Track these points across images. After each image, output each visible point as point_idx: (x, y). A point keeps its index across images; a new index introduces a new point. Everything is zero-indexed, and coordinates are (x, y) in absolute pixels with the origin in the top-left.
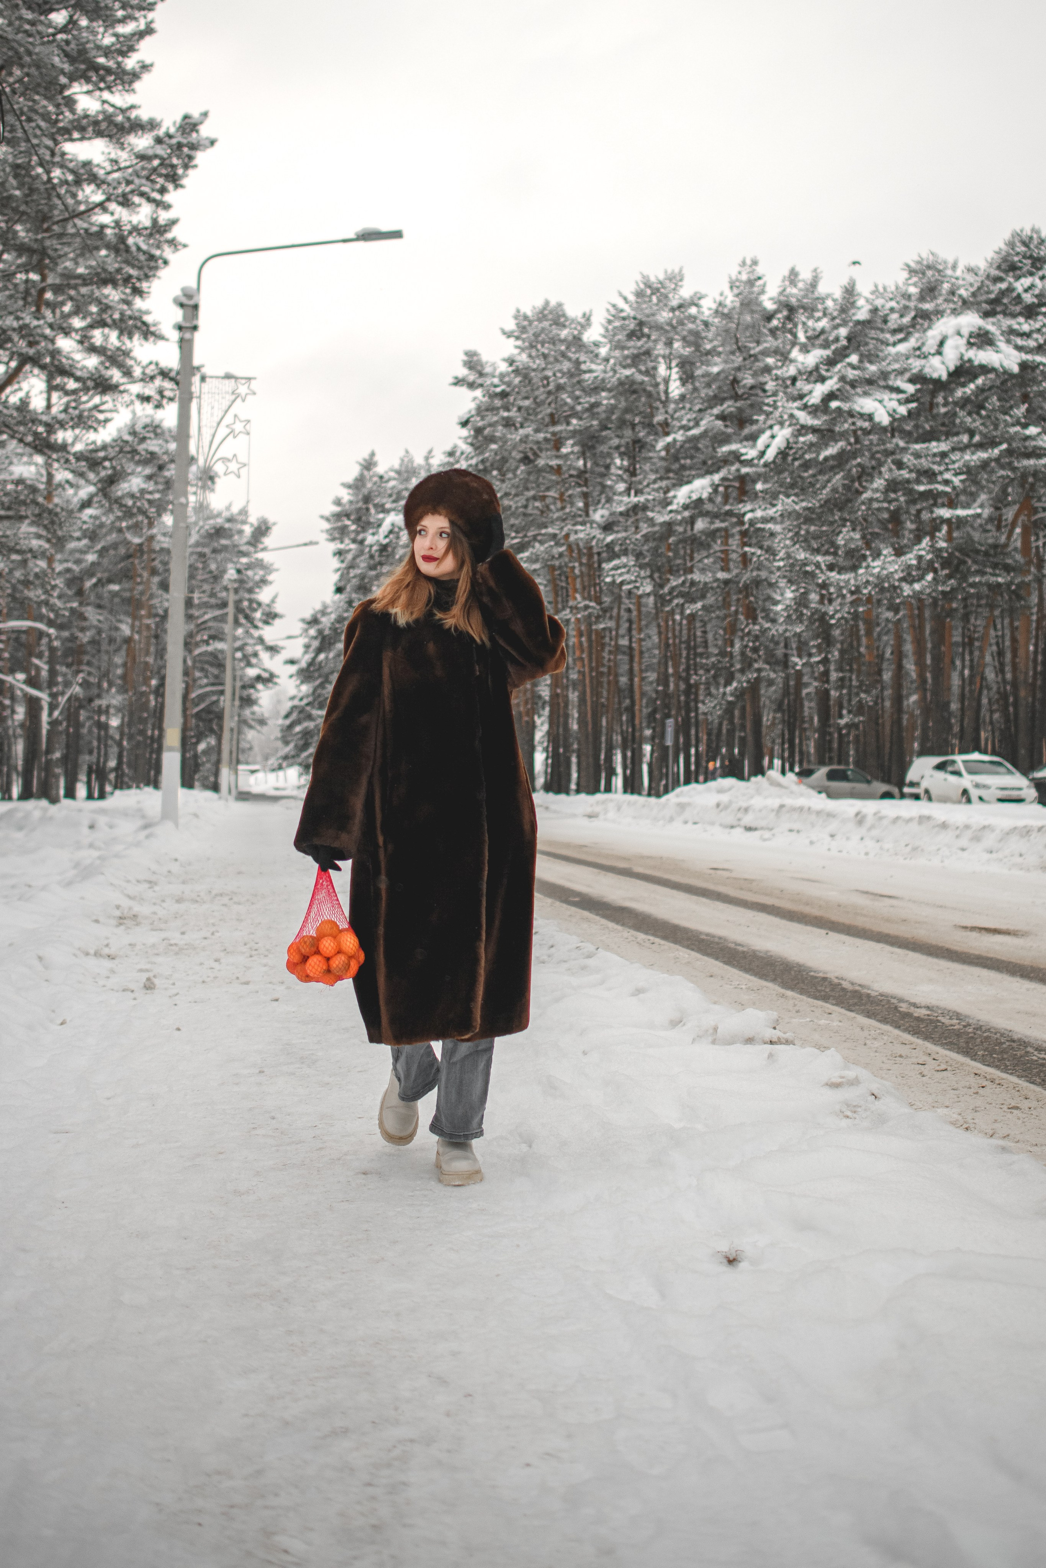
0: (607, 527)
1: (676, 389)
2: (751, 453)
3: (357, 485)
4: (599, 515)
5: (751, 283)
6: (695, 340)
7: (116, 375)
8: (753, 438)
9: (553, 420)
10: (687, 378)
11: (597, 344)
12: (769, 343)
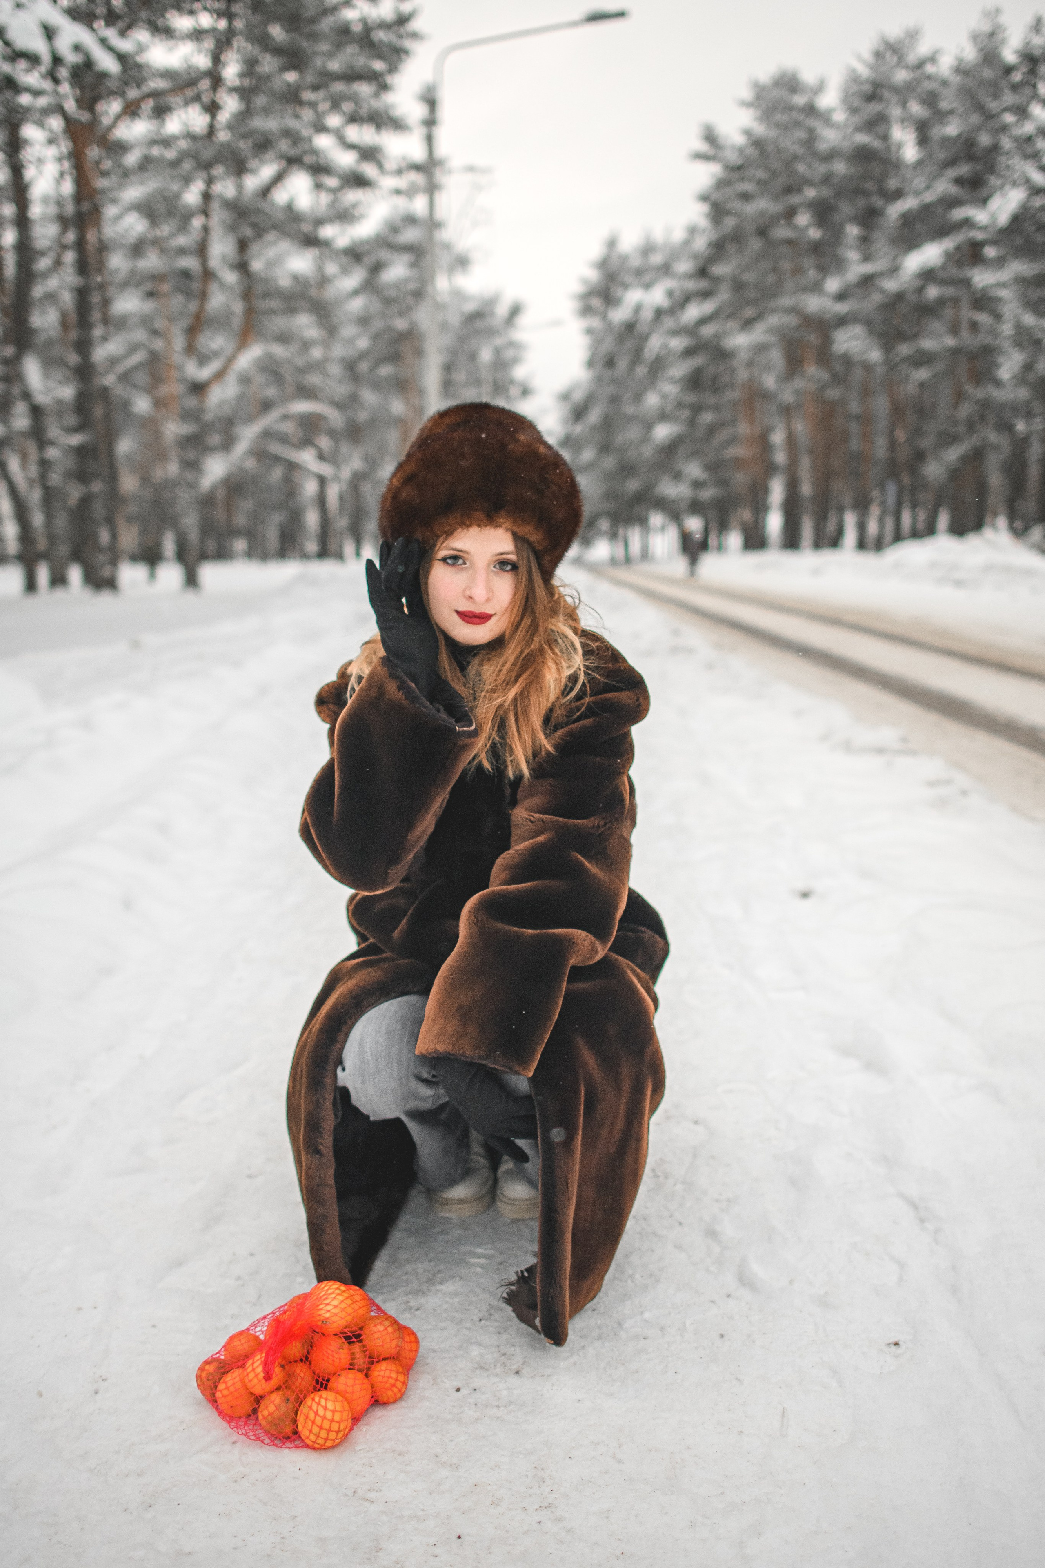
0: (841, 296)
1: (910, 153)
2: (981, 216)
3: (603, 264)
4: (833, 285)
5: (992, 35)
6: (930, 100)
7: (369, 170)
8: (984, 202)
9: (789, 190)
10: (923, 140)
11: (830, 111)
12: (1009, 98)
